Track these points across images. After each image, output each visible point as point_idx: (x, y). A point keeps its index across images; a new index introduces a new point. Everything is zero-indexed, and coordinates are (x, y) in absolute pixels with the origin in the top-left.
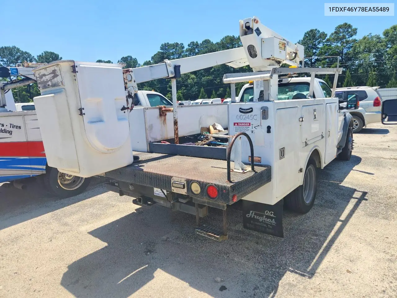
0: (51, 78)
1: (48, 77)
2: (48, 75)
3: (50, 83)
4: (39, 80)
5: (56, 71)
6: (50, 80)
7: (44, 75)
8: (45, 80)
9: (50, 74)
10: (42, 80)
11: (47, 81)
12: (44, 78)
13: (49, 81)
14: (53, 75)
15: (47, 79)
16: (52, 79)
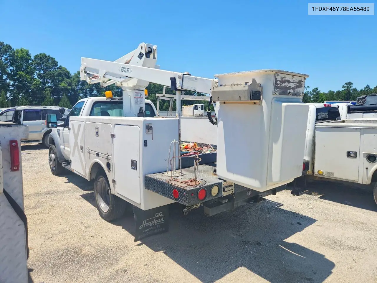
0: (294, 86)
1: (291, 85)
2: (292, 83)
3: (291, 91)
4: (280, 84)
5: (302, 82)
6: (293, 88)
7: (289, 81)
8: (288, 87)
9: (295, 82)
10: (283, 85)
11: (289, 89)
12: (287, 84)
13: (291, 89)
14: (298, 84)
15: (290, 87)
16: (295, 88)
